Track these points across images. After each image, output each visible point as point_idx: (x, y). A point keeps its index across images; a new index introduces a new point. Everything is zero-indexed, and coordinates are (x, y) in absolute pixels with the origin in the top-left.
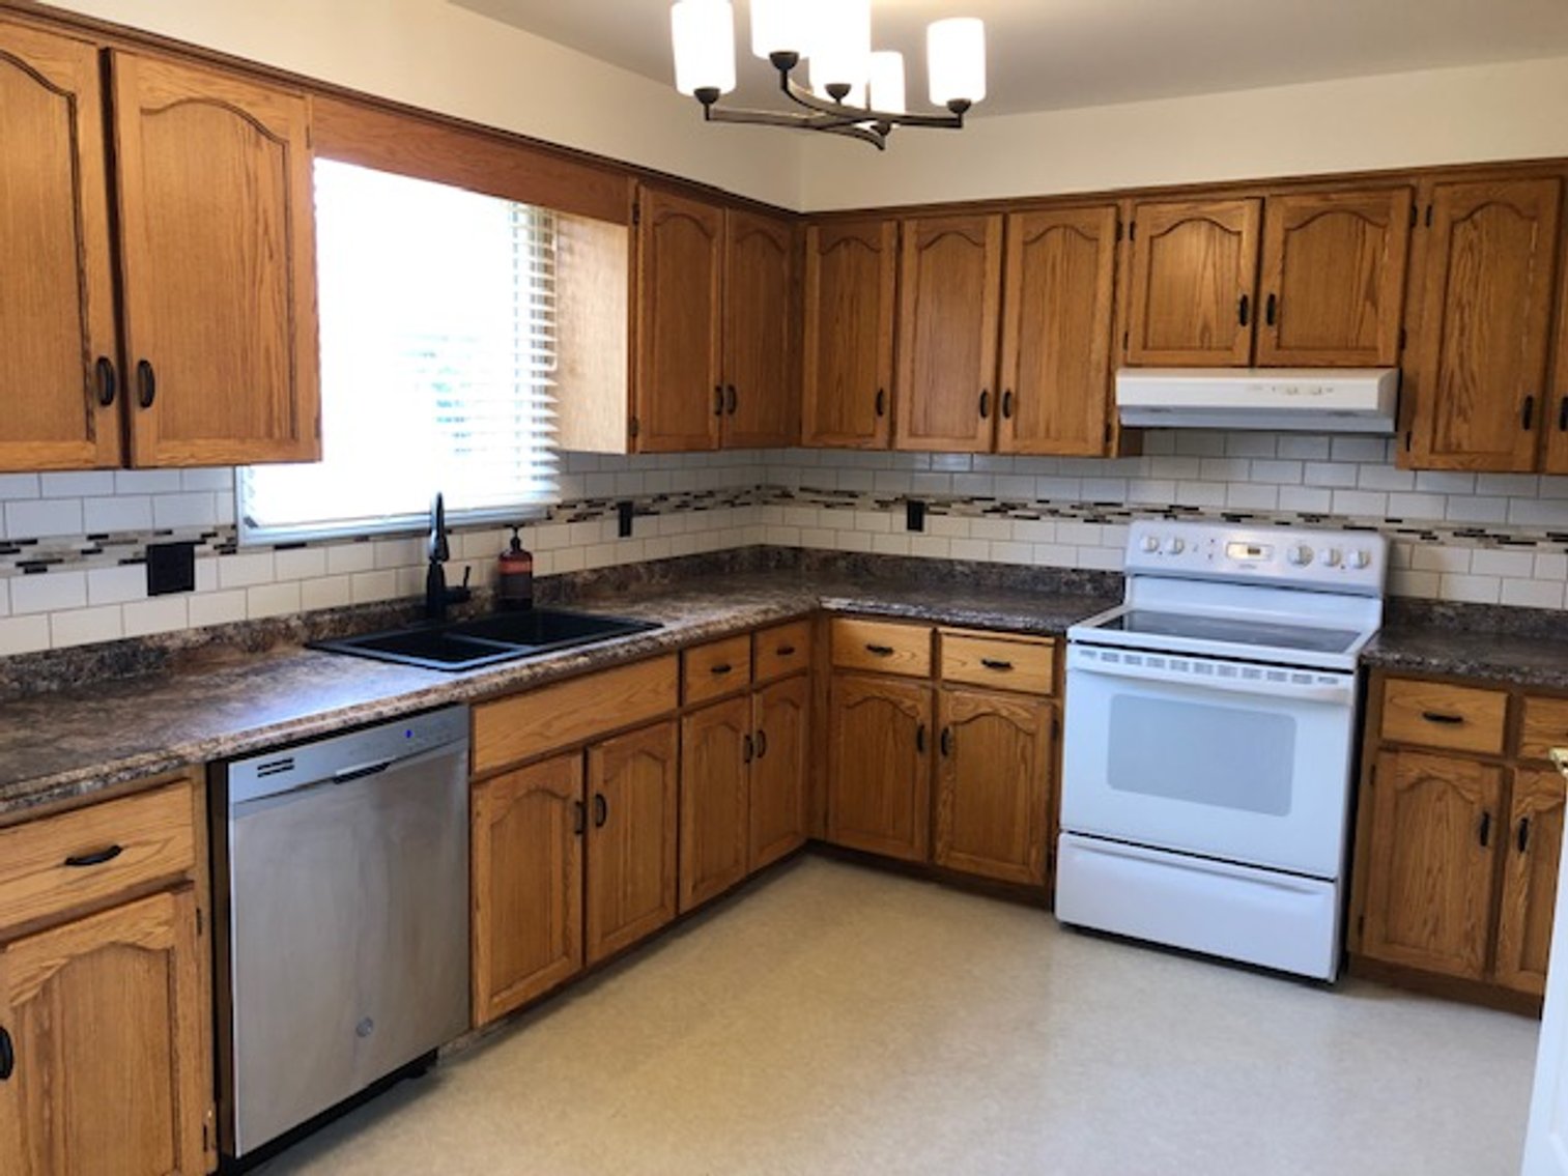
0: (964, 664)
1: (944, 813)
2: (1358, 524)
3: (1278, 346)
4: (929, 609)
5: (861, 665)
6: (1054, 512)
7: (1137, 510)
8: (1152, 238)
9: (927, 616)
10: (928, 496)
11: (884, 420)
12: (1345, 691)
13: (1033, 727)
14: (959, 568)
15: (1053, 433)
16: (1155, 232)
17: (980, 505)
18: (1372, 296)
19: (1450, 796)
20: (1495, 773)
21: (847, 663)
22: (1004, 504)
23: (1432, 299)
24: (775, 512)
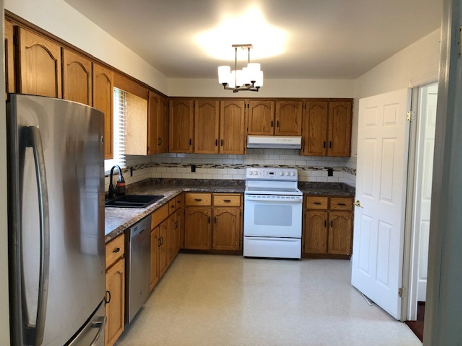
0: (219, 201)
1: (215, 237)
2: (291, 167)
3: (279, 131)
4: (210, 190)
5: (194, 205)
6: (227, 167)
7: (246, 166)
8: (253, 108)
9: (210, 191)
10: (196, 164)
11: (191, 147)
12: (301, 199)
13: (236, 214)
14: (205, 181)
15: (232, 149)
16: (254, 106)
17: (209, 166)
18: (296, 122)
19: (319, 218)
20: (326, 213)
21: (189, 204)
22: (215, 165)
23: (307, 123)
24: (154, 169)
